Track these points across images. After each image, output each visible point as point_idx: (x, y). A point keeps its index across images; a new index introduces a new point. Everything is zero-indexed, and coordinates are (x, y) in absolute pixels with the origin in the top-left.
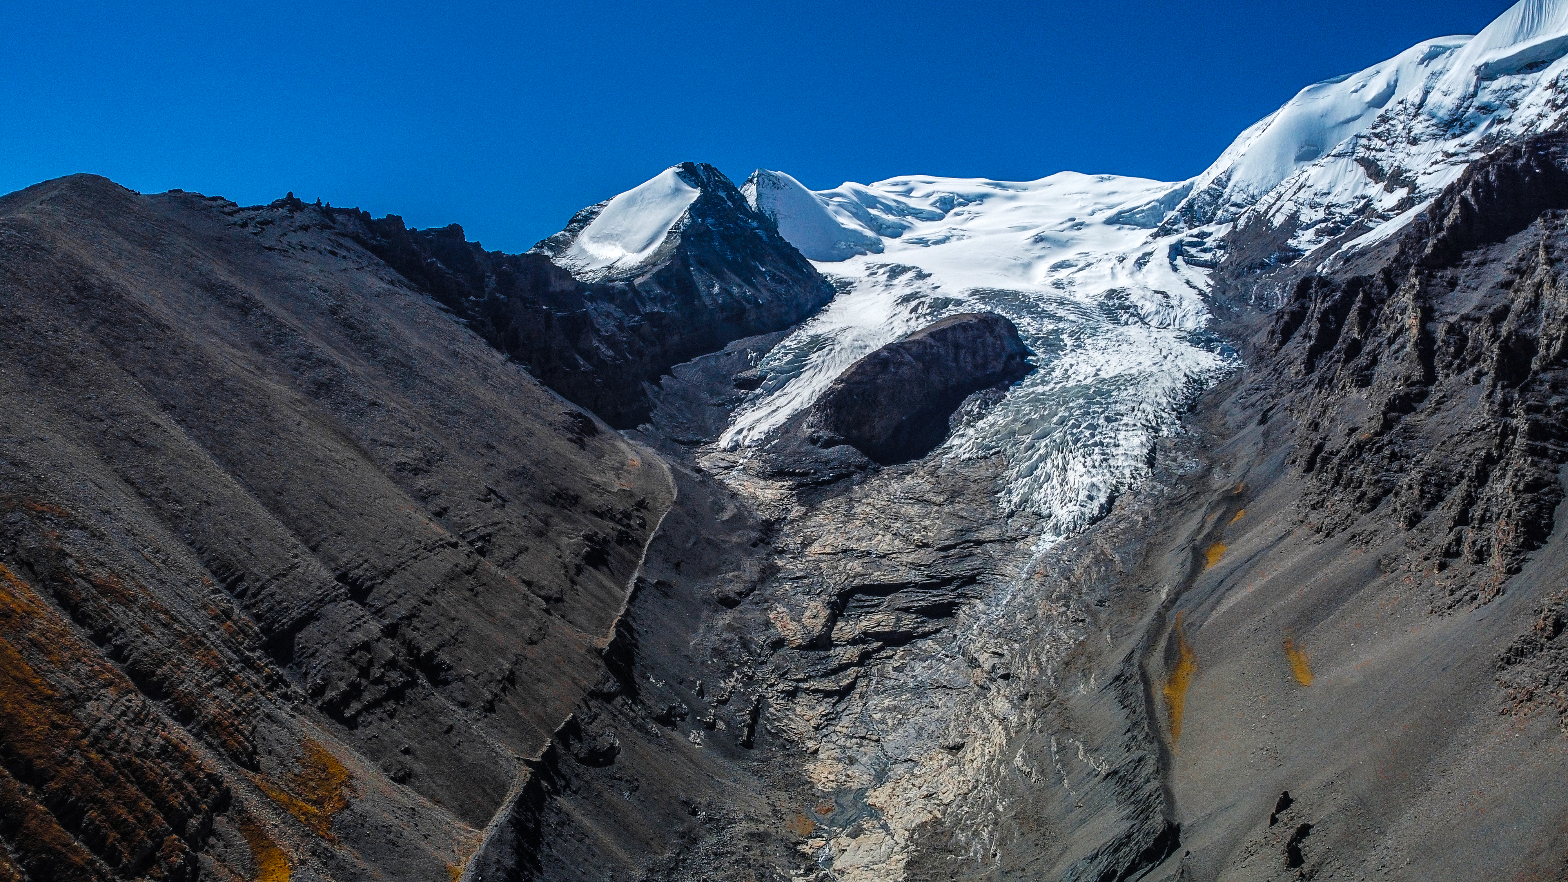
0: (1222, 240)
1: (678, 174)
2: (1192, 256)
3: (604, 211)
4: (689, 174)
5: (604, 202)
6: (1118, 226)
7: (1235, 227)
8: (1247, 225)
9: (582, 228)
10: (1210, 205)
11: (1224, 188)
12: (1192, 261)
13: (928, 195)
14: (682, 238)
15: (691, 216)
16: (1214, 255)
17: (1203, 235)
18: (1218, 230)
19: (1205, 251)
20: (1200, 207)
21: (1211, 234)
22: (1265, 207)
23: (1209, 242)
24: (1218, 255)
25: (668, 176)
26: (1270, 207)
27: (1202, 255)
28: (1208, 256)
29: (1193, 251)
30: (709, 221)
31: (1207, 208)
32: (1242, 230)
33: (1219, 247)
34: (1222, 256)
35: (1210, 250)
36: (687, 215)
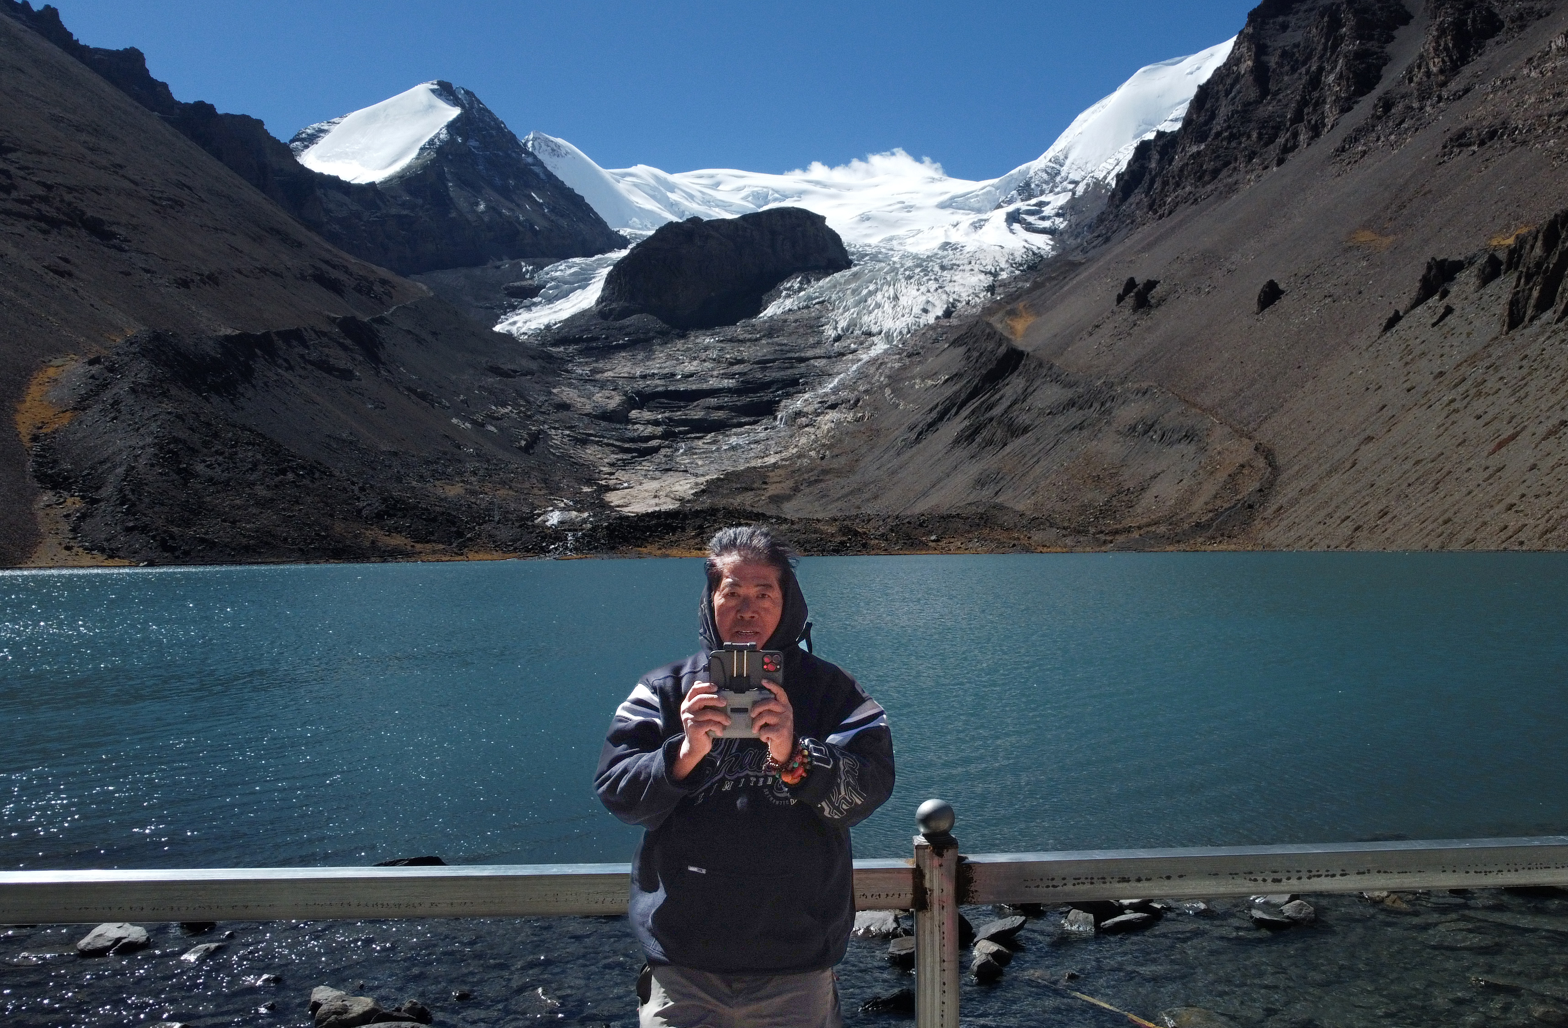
0: (1061, 208)
1: (433, 91)
2: (1030, 224)
3: (335, 129)
4: (446, 91)
5: (336, 120)
6: (951, 210)
7: (1074, 194)
8: (1086, 191)
9: (307, 147)
10: (1047, 183)
11: (1062, 166)
12: (1030, 228)
13: (739, 189)
14: (437, 153)
15: (449, 132)
16: (1053, 223)
17: (1041, 204)
18: (1057, 200)
19: (1043, 219)
20: (1037, 185)
21: (1048, 203)
22: (1104, 173)
23: (1047, 211)
24: (1056, 222)
25: (422, 92)
26: (1109, 173)
27: (1041, 222)
28: (1047, 224)
29: (1031, 219)
30: (472, 143)
31: (1045, 186)
32: (1081, 197)
33: (1058, 215)
34: (1061, 224)
35: (1049, 218)
36: (444, 131)
